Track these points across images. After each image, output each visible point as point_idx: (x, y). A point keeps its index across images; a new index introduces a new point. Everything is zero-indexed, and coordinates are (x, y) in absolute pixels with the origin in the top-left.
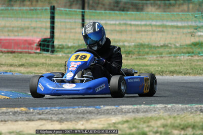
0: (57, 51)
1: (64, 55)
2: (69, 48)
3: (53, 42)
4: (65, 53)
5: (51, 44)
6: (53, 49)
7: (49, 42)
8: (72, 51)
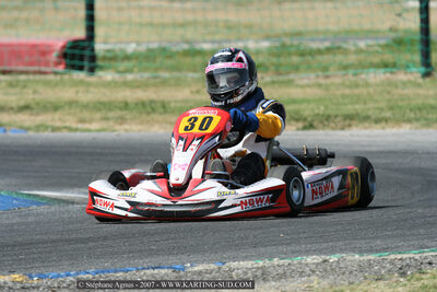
0: (102, 68)
1: (117, 77)
2: (127, 58)
3: (93, 50)
4: (118, 72)
5: (87, 53)
6: (92, 64)
7: (83, 48)
8: (134, 66)
